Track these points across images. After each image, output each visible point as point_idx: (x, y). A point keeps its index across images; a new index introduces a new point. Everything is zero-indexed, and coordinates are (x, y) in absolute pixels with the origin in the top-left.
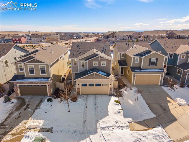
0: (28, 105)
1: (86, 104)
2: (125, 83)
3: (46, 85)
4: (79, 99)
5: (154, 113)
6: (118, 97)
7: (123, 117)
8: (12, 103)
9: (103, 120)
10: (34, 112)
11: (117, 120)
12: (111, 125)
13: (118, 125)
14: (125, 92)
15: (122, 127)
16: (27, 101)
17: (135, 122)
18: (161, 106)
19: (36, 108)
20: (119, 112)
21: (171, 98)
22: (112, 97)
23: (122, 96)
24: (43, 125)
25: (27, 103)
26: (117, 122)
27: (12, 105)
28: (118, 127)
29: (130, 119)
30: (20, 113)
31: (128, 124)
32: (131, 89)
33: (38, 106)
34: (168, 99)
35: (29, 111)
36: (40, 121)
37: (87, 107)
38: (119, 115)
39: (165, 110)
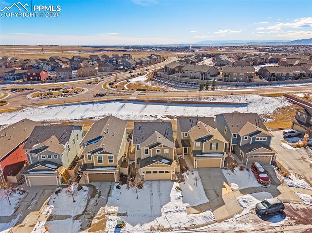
0: (100, 192)
1: (151, 191)
2: (188, 166)
3: (113, 173)
4: (145, 186)
5: (208, 199)
6: (180, 182)
7: (182, 202)
8: (85, 191)
9: (166, 205)
10: (107, 199)
11: (177, 205)
12: (173, 210)
13: (177, 209)
14: (187, 176)
15: (181, 211)
16: (97, 188)
17: (191, 207)
18: (216, 192)
19: (108, 196)
20: (179, 199)
21: (227, 183)
22: (175, 183)
23: (183, 181)
24: (118, 211)
25: (98, 190)
26: (177, 207)
27: (86, 192)
28: (178, 211)
29: (187, 205)
30: (96, 201)
31: (185, 208)
32: (193, 174)
33: (109, 193)
34: (225, 184)
35: (103, 199)
36: (116, 207)
37: (152, 194)
39: (218, 195)
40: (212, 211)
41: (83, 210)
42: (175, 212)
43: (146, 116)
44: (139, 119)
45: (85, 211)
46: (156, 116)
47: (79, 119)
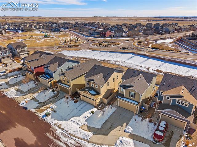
0: (58, 97)
1: (78, 106)
4: (78, 103)
5: (101, 127)
8: (54, 93)
9: (75, 117)
11: (81, 120)
12: (75, 121)
13: (78, 122)
14: (107, 108)
15: (79, 124)
17: (87, 125)
20: (86, 117)
22: (95, 108)
24: (55, 109)
25: (59, 95)
29: (86, 123)
30: (53, 100)
31: (83, 124)
32: (111, 108)
34: (125, 124)
35: (56, 100)
36: (55, 106)
37: (77, 108)
38: (84, 119)
39: (110, 128)
40: (94, 134)
41: (44, 101)
42: (76, 123)
43: (142, 66)
44: (135, 67)
45: (45, 102)
46: (148, 69)
47: (102, 60)
